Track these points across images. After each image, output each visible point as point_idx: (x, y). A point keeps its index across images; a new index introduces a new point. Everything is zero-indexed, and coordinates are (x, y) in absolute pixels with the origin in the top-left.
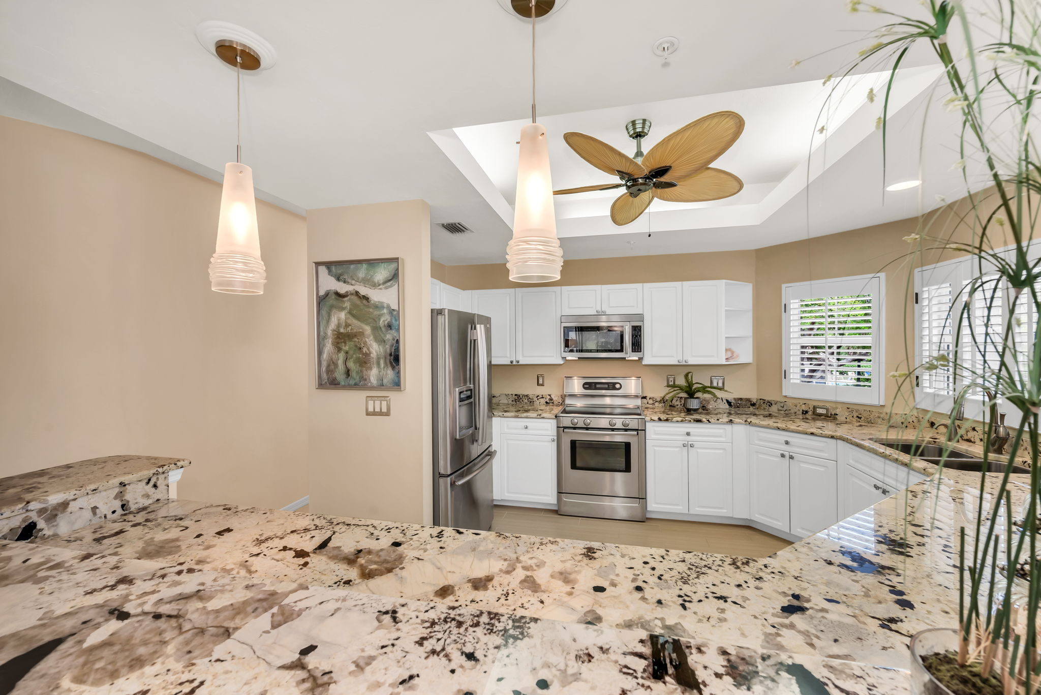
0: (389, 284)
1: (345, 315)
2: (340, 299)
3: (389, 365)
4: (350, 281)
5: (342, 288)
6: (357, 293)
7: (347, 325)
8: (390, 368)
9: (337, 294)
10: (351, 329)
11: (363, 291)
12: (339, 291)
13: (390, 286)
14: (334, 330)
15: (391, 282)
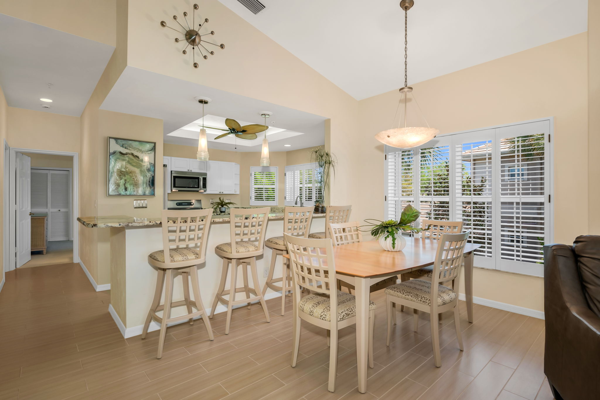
0: (149, 152)
1: (125, 163)
2: (123, 155)
3: (148, 186)
4: (129, 148)
5: (124, 151)
6: (132, 154)
7: (126, 168)
8: (149, 188)
9: (121, 153)
10: (129, 170)
11: (136, 153)
12: (122, 152)
13: (151, 153)
14: (118, 169)
15: (151, 152)
